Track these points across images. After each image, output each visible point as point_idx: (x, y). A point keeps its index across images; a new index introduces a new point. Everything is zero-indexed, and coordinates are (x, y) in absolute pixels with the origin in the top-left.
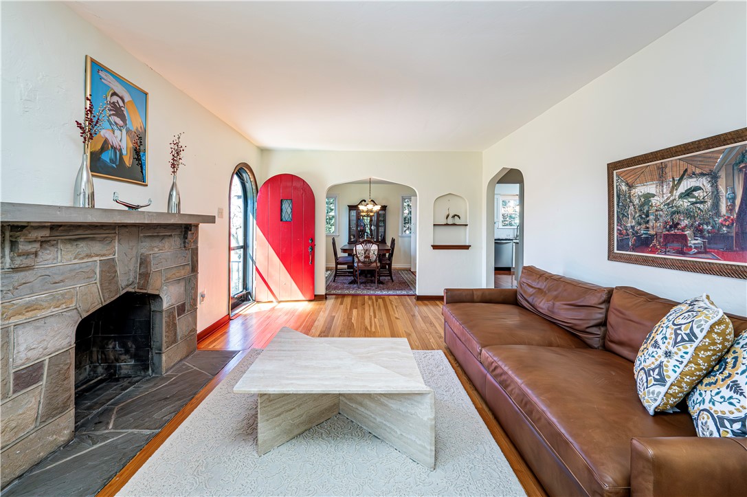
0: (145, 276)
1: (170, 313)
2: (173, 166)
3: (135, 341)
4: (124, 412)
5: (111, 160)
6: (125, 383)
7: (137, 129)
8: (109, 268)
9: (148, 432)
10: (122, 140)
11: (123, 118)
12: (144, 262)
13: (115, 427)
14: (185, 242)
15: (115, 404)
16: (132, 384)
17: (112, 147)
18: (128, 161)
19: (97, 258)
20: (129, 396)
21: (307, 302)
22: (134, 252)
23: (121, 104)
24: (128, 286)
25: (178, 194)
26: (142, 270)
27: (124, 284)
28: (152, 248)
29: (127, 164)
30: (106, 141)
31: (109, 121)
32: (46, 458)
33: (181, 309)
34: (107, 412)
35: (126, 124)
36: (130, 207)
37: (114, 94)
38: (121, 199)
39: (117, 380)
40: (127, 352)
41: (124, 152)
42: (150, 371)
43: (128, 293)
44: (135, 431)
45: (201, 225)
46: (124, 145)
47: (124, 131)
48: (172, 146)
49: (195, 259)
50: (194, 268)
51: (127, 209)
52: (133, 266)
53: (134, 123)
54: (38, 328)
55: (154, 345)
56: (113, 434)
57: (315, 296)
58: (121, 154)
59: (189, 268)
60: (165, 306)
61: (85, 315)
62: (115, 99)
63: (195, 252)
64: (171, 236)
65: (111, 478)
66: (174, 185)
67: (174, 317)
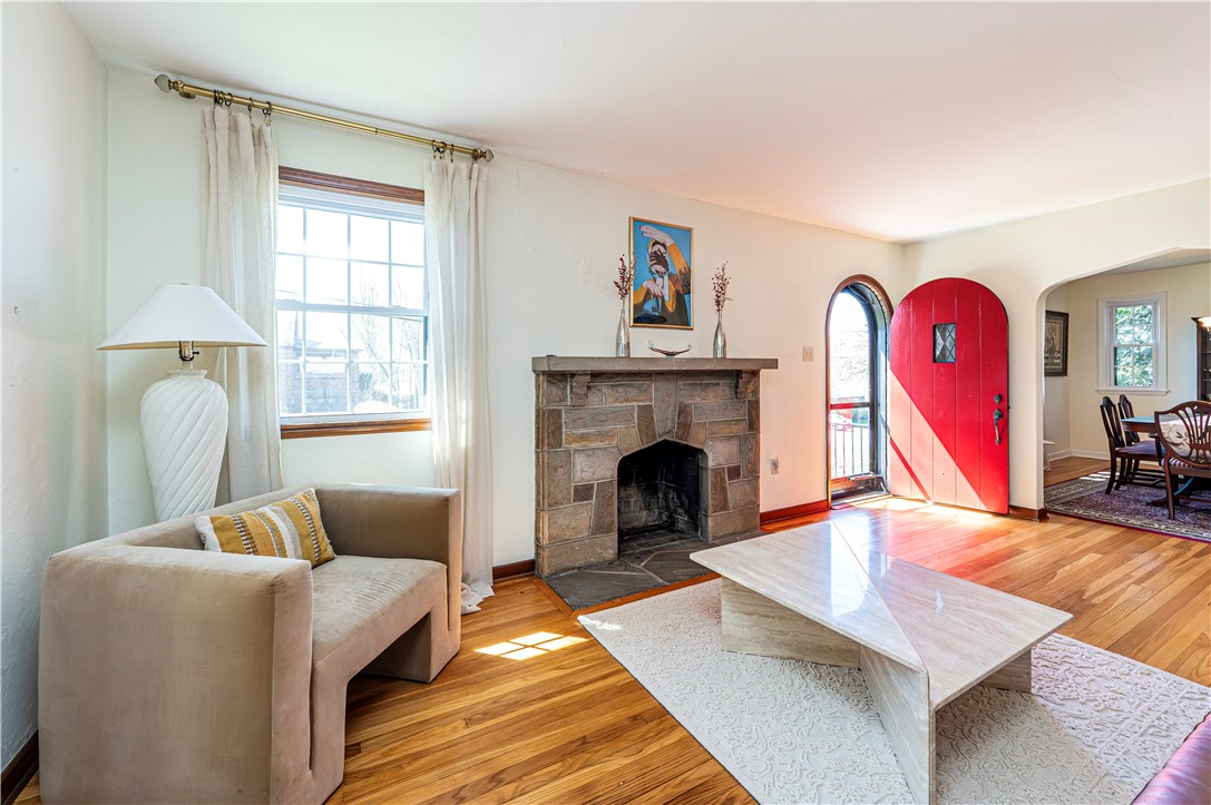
0: (685, 426)
1: (718, 473)
2: (718, 303)
3: (688, 497)
4: (659, 558)
5: (654, 309)
6: (676, 536)
7: (680, 271)
8: (646, 413)
9: (661, 581)
10: (664, 288)
11: (665, 265)
12: (683, 411)
13: (644, 567)
14: (736, 393)
15: (658, 549)
16: (680, 538)
17: (654, 295)
18: (671, 307)
19: (635, 404)
20: (671, 547)
21: (990, 516)
22: (672, 400)
23: (663, 250)
24: (665, 434)
25: (723, 336)
26: (681, 420)
27: (661, 430)
28: (692, 397)
29: (670, 310)
30: (648, 292)
31: (651, 271)
32: (596, 565)
33: (734, 473)
34: (649, 553)
35: (668, 270)
36: (668, 354)
37: (656, 243)
38: (655, 347)
39: (673, 532)
40: (682, 505)
41: (666, 298)
42: (699, 534)
43: (665, 440)
44: (654, 576)
45: (763, 372)
46: (666, 292)
47: (666, 277)
48: (715, 280)
49: (754, 413)
50: (753, 424)
51: (664, 356)
52: (672, 413)
53: (676, 267)
54: (588, 456)
55: (703, 506)
56: (640, 570)
57: (1011, 507)
58: (663, 301)
59: (745, 425)
60: (711, 464)
61: (626, 454)
62: (657, 247)
63: (754, 407)
64: (717, 384)
65: (616, 598)
66: (719, 324)
67: (723, 479)
